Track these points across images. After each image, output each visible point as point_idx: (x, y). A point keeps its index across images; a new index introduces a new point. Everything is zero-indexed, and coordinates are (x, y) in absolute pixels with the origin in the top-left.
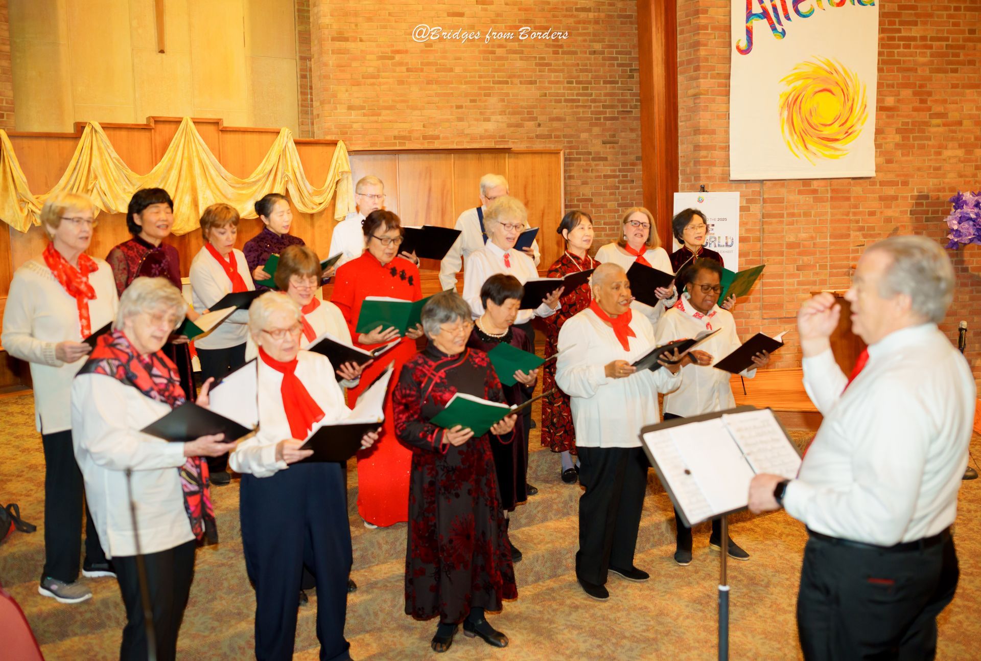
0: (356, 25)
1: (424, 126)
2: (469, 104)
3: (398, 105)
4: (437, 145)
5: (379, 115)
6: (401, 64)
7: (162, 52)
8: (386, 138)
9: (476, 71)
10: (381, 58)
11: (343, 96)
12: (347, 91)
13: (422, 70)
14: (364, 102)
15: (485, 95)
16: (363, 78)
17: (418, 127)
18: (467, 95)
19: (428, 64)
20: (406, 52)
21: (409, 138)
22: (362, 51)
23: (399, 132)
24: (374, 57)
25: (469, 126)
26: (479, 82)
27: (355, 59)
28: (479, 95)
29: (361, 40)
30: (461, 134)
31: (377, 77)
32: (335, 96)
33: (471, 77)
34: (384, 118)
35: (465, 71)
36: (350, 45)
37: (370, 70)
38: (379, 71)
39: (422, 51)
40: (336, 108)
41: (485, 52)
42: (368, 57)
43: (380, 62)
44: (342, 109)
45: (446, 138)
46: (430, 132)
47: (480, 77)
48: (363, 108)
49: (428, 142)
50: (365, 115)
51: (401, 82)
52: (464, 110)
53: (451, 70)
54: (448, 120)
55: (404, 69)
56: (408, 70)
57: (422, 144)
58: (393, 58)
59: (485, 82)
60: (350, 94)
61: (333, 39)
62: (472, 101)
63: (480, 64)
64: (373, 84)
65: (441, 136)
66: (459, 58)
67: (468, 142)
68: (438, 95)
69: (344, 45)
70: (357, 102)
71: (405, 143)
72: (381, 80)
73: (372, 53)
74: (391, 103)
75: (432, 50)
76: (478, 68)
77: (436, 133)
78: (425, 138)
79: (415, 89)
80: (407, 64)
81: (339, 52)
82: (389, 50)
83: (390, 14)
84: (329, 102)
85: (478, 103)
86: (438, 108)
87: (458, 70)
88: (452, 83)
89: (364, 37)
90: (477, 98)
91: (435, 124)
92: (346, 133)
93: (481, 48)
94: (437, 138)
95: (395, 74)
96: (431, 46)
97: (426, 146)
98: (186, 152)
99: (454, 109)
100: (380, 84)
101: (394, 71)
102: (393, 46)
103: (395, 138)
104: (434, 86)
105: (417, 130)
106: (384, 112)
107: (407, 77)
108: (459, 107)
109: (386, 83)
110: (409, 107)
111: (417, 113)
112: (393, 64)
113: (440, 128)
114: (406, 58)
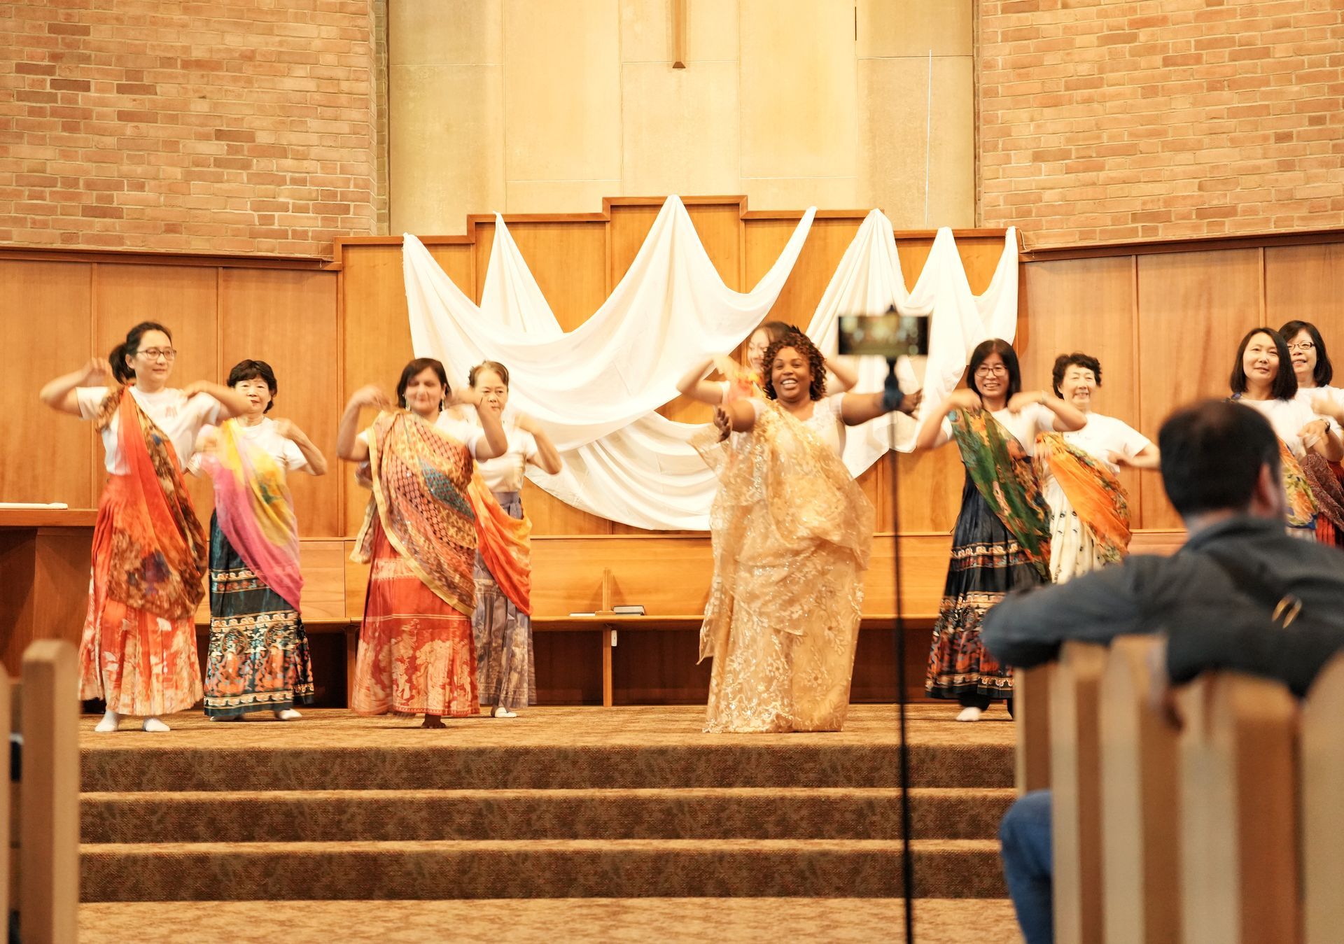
1: (1200, 188)
2: (1306, 128)
3: (1143, 144)
4: (1229, 229)
5: (1101, 168)
6: (1151, 50)
7: (679, 65)
8: (1115, 221)
9: (1324, 50)
10: (1106, 40)
11: (1024, 131)
12: (1032, 120)
13: (1198, 60)
14: (1069, 140)
16: (1067, 89)
17: (1186, 189)
18: (1301, 108)
19: (1212, 44)
20: (1163, 21)
21: (1165, 217)
22: (1067, 29)
23: (1144, 203)
24: (1092, 39)
25: (1307, 180)
26: (1332, 76)
27: (1051, 48)
28: (1331, 105)
29: (1065, 5)
30: (1288, 200)
31: (1099, 83)
32: (1006, 133)
33: (1312, 64)
34: (1113, 174)
35: (1299, 51)
36: (1042, 18)
37: (1084, 69)
38: (1101, 71)
39: (1199, 16)
40: (1008, 160)
43: (1104, 49)
44: (1020, 161)
45: (1252, 211)
46: (1216, 199)
47: (1335, 62)
48: (1065, 155)
49: (1210, 223)
50: (1069, 171)
51: (1150, 91)
52: (1294, 143)
53: (1266, 53)
54: (1255, 171)
55: (1158, 60)
56: (1167, 62)
57: (1196, 227)
58: (1133, 38)
60: (1038, 126)
61: (1007, 9)
62: (1314, 121)
63: (1334, 33)
64: (1088, 100)
65: (1240, 206)
66: (1286, 24)
67: (1302, 219)
68: (1233, 113)
69: (1029, 19)
70: (1052, 142)
71: (1156, 229)
72: (1106, 89)
73: (1088, 31)
74: (1126, 140)
75: (1221, 12)
76: (1330, 41)
77: (1228, 201)
78: (1201, 213)
79: (1182, 107)
80: (1165, 48)
81: (1019, 35)
82: (1124, 20)
84: (995, 148)
85: (1328, 126)
86: (1234, 143)
87: (1281, 51)
88: (1267, 83)
90: (1328, 114)
91: (1225, 181)
92: (1028, 213)
94: (1231, 212)
95: (1136, 73)
97: (1204, 234)
99: (1272, 144)
100: (1103, 99)
101: (1136, 67)
102: (1134, 11)
103: (1135, 217)
104: (1226, 94)
105: (1184, 198)
106: (1110, 161)
107: (1166, 77)
108: (1283, 138)
109: (1118, 96)
110: (1166, 146)
111: (1186, 157)
112: (1133, 53)
113: (1238, 190)
114: (1162, 36)
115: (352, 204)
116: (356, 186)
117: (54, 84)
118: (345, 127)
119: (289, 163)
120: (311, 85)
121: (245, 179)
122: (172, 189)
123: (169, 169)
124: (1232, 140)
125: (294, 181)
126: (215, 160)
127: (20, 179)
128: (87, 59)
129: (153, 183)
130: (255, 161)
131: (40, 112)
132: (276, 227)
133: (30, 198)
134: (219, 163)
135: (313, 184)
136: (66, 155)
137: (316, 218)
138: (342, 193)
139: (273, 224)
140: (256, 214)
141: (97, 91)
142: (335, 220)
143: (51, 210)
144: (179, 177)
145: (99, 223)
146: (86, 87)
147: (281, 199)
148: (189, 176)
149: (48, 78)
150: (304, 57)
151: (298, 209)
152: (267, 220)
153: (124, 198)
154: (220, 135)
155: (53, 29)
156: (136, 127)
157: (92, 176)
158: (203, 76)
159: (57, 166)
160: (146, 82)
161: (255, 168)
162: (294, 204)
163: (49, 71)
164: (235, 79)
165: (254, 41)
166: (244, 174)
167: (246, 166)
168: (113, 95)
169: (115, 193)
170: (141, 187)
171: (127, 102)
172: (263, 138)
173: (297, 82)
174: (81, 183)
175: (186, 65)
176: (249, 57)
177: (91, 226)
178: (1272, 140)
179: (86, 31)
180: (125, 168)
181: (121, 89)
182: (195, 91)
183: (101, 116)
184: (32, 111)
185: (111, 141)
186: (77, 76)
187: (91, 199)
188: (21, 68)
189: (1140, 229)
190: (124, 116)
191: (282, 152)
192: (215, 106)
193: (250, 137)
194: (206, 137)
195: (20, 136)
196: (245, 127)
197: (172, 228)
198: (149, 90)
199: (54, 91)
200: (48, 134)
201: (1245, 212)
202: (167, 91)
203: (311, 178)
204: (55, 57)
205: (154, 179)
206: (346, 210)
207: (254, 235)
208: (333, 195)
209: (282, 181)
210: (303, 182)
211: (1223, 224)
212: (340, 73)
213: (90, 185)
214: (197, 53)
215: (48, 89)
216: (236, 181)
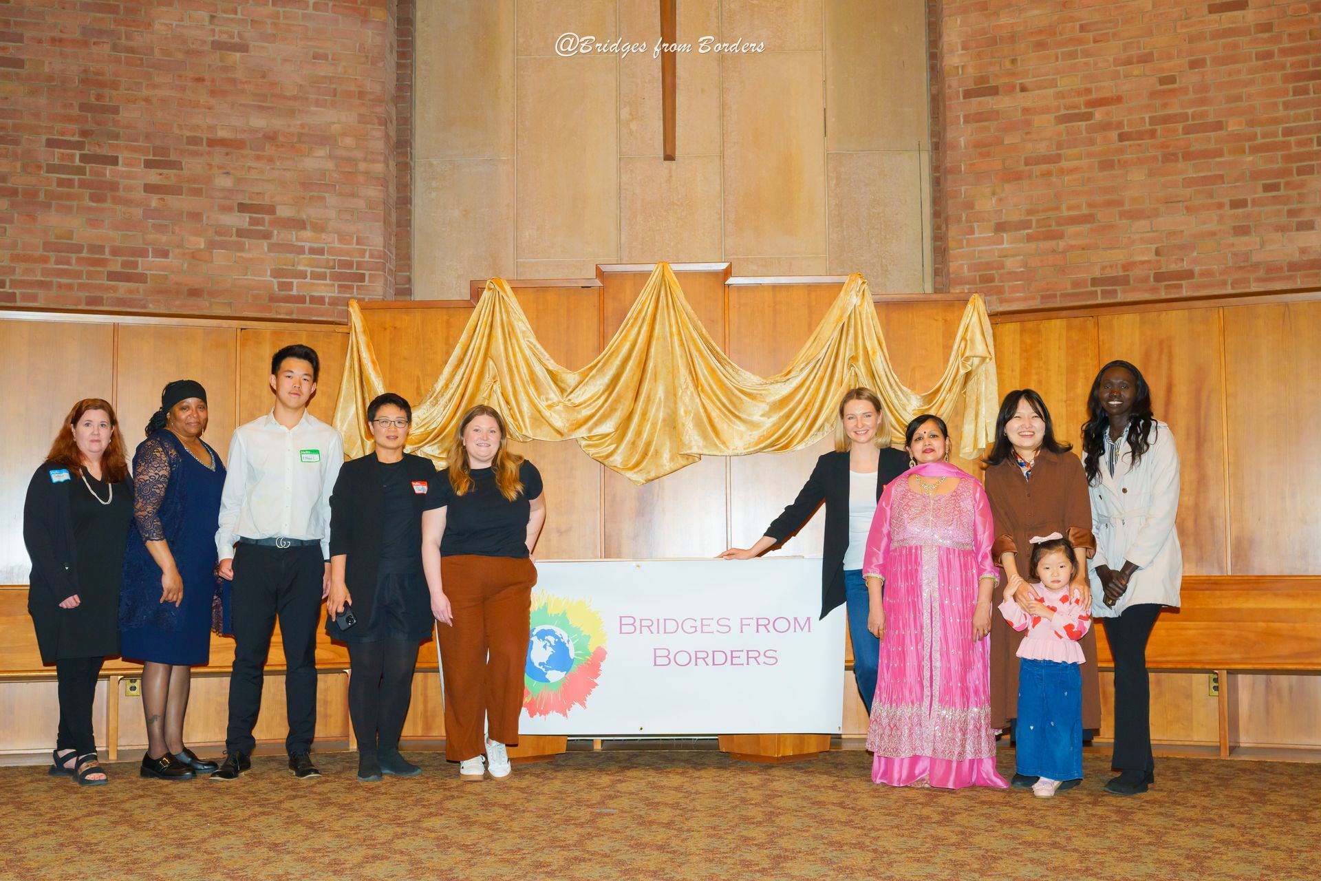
0: (1014, 61)
1: (1158, 253)
2: (1260, 194)
3: (1101, 213)
4: (1186, 291)
5: (1059, 236)
6: (1106, 126)
7: (669, 158)
8: (1075, 284)
9: (1276, 121)
10: (1064, 119)
11: (987, 204)
12: (994, 194)
13: (1152, 134)
14: (1029, 212)
15: (1301, 171)
16: (1026, 164)
17: (1143, 254)
18: (1256, 176)
19: (1167, 119)
20: (1119, 100)
21: (1124, 281)
22: (1026, 111)
23: (1103, 268)
24: (1049, 118)
25: (1263, 244)
26: (1286, 145)
27: (1011, 127)
28: (1286, 172)
29: (1023, 89)
31: (1057, 159)
32: (969, 205)
33: (1264, 136)
34: (1073, 242)
35: (1251, 123)
36: (1003, 103)
37: (1042, 149)
38: (1059, 146)
39: (1153, 94)
40: (972, 232)
41: (1298, 77)
42: (1037, 120)
43: (1063, 126)
44: (982, 233)
45: (1209, 273)
46: (1172, 263)
47: (1288, 132)
48: (1025, 225)
49: (1167, 287)
50: (1030, 238)
51: (1106, 165)
52: (1249, 209)
53: (1219, 126)
54: (1212, 235)
55: (1114, 135)
56: (1122, 137)
57: (1154, 290)
58: (1089, 116)
59: (1299, 143)
60: (1000, 200)
61: (968, 94)
62: (1267, 188)
63: (1287, 106)
64: (1049, 173)
65: (1197, 269)
66: (1238, 98)
67: (1259, 280)
68: (1189, 183)
69: (990, 102)
70: (1014, 215)
71: (1115, 292)
72: (1065, 164)
73: (1045, 110)
74: (1084, 210)
75: (1173, 90)
76: (1281, 112)
77: (1185, 265)
78: (1159, 277)
79: (1137, 175)
80: (1120, 124)
81: (979, 117)
82: (1082, 100)
83: (1083, 28)
84: (959, 220)
85: (1282, 192)
86: (1190, 210)
87: (1234, 126)
88: (1221, 154)
89: (1027, 81)
90: (1282, 181)
91: (1183, 247)
92: (992, 279)
93: (1289, 71)
94: (1189, 274)
95: (1093, 149)
96: (1172, 80)
97: (1162, 296)
98: (657, 327)
99: (1227, 211)
100: (1062, 172)
101: (1091, 142)
102: (1088, 91)
103: (1095, 282)
104: (1181, 165)
105: (1142, 263)
106: (1071, 230)
107: (1121, 151)
108: (1237, 204)
109: (1075, 170)
110: (1123, 215)
111: (1143, 224)
112: (1090, 129)
113: (1195, 254)
114: (1116, 113)
115: (367, 273)
116: (371, 256)
117: (83, 158)
118: (361, 204)
119: (307, 234)
120: (330, 165)
121: (266, 248)
122: (195, 256)
123: (193, 239)
124: (1187, 208)
125: (313, 251)
126: (238, 230)
127: (47, 246)
128: (116, 136)
129: (177, 251)
130: (275, 232)
131: (70, 183)
132: (294, 292)
133: (57, 263)
134: (241, 233)
135: (330, 253)
136: (93, 223)
137: (333, 285)
138: (358, 262)
139: (292, 290)
140: (275, 281)
141: (127, 165)
142: (351, 287)
143: (78, 275)
144: (202, 246)
145: (123, 286)
146: (114, 161)
147: (300, 268)
148: (212, 245)
149: (77, 153)
150: (323, 138)
151: (315, 276)
152: (285, 286)
153: (149, 265)
154: (243, 208)
155: (83, 107)
156: (162, 199)
157: (117, 244)
158: (227, 154)
159: (83, 233)
160: (173, 157)
161: (275, 238)
162: (312, 272)
163: (79, 146)
164: (258, 158)
165: (278, 123)
166: (265, 244)
167: (266, 236)
168: (140, 169)
169: (140, 259)
170: (165, 254)
171: (153, 177)
172: (283, 212)
173: (316, 161)
174: (107, 250)
175: (212, 143)
176: (271, 137)
177: (115, 289)
178: (1227, 206)
179: (115, 110)
180: (151, 236)
181: (149, 164)
182: (220, 167)
183: (129, 188)
184: (61, 183)
185: (138, 212)
186: (106, 151)
187: (116, 265)
188: (51, 143)
189: (1099, 293)
190: (149, 188)
191: (300, 224)
192: (239, 180)
193: (271, 210)
194: (227, 209)
195: (48, 206)
196: (267, 201)
197: (194, 293)
198: (176, 165)
199: (82, 165)
200: (75, 203)
201: (1202, 274)
202: (193, 166)
203: (329, 248)
204: (84, 133)
205: (178, 247)
206: (361, 278)
207: (273, 299)
208: (349, 264)
209: (301, 251)
210: (321, 251)
211: (1180, 286)
212: (358, 154)
213: (115, 252)
214: (222, 134)
215: (77, 162)
216: (257, 250)
